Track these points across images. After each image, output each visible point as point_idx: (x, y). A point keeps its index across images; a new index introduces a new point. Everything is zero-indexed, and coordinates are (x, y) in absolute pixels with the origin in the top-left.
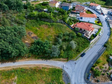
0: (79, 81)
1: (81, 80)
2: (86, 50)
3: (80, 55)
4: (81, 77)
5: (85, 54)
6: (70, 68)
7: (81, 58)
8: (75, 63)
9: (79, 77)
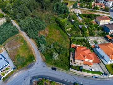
0: (31, 74)
1: (32, 74)
2: (62, 69)
3: (53, 67)
4: (34, 74)
5: (56, 70)
6: (39, 65)
7: (51, 69)
8: (44, 67)
9: (33, 73)
